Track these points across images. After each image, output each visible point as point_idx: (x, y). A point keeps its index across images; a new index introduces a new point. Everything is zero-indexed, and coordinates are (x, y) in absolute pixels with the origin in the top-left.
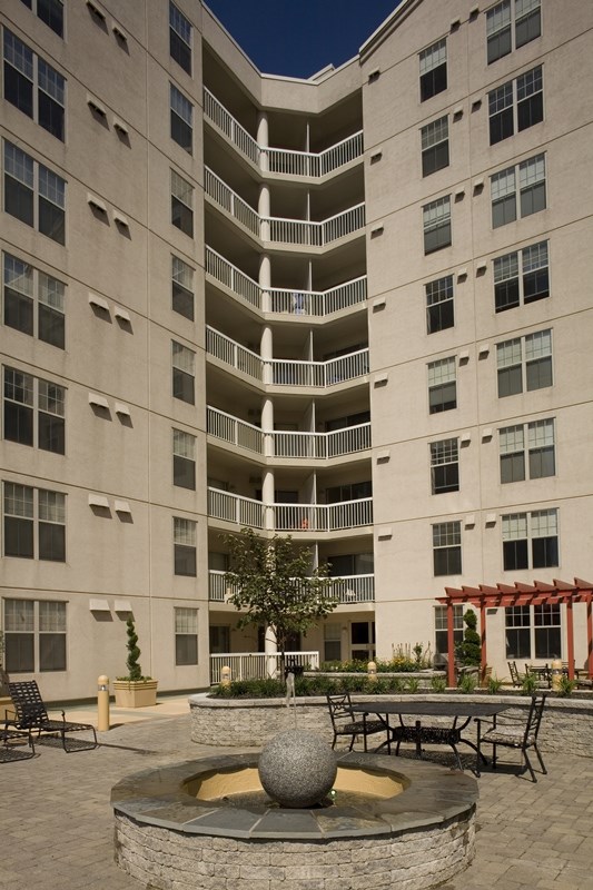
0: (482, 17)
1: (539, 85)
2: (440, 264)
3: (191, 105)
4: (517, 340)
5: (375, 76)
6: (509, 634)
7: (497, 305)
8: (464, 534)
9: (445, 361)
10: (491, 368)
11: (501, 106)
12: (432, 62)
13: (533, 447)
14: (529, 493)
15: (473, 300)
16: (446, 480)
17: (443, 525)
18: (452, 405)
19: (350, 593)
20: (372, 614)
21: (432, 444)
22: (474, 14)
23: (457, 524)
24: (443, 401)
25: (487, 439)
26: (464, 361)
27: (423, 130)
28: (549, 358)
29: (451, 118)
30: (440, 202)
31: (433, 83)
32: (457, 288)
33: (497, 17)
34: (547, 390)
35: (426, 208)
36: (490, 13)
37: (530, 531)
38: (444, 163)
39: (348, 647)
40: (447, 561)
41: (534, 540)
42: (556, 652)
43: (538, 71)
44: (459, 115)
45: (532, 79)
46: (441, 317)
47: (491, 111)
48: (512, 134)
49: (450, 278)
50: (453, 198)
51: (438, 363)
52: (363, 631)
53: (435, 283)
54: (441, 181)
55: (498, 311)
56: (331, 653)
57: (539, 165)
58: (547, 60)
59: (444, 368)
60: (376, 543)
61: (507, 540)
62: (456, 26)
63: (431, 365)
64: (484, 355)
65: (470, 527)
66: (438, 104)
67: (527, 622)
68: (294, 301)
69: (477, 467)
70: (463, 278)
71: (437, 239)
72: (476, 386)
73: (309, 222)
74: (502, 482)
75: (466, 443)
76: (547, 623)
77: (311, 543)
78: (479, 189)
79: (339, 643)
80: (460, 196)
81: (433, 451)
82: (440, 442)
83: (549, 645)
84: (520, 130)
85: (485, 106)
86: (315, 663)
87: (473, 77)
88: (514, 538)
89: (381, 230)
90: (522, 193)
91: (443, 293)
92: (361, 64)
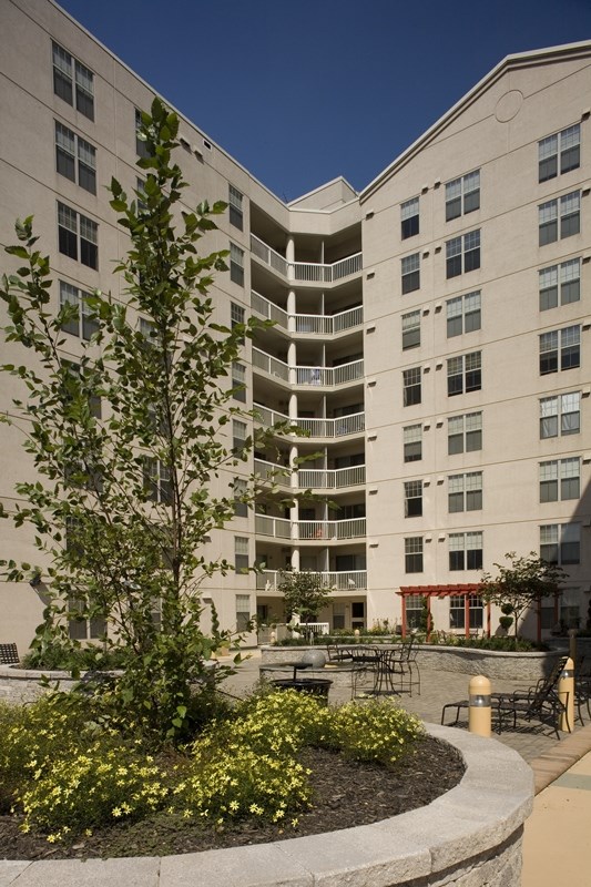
0: (442, 187)
1: (478, 243)
2: (412, 359)
3: (243, 252)
4: (461, 417)
5: (370, 216)
6: (452, 611)
7: (449, 391)
8: (425, 545)
9: (414, 426)
10: (444, 434)
11: (454, 253)
12: (409, 213)
13: (469, 490)
14: (466, 520)
15: (434, 385)
16: (414, 508)
17: (411, 539)
18: (418, 457)
19: (351, 582)
20: (365, 597)
21: (406, 484)
22: (437, 185)
23: (421, 538)
24: (413, 454)
25: (440, 483)
26: (427, 428)
27: (403, 260)
28: (480, 431)
29: (421, 255)
30: (413, 314)
31: (410, 228)
32: (423, 376)
33: (452, 188)
34: (479, 452)
35: (404, 317)
36: (447, 185)
37: (467, 545)
38: (416, 286)
39: (349, 620)
40: (414, 564)
41: (468, 552)
42: (480, 624)
43: (477, 232)
44: (426, 255)
45: (474, 236)
46: (413, 396)
47: (448, 255)
48: (460, 273)
49: (419, 368)
50: (422, 312)
51: (410, 427)
52: (359, 608)
53: (409, 371)
54: (414, 300)
55: (450, 395)
56: (338, 623)
57: (477, 297)
58: (483, 226)
59: (414, 431)
60: (368, 550)
61: (452, 550)
62: (425, 190)
63: (405, 429)
64: (440, 425)
65: (428, 541)
66: (413, 244)
67: (463, 605)
68: (313, 373)
69: (432, 500)
70: (427, 370)
71: (411, 340)
72: (434, 445)
73: (323, 316)
74: (450, 512)
75: (427, 485)
76: (475, 605)
77: (324, 548)
78: (438, 309)
79: (343, 617)
80: (426, 312)
81: (406, 488)
82: (410, 483)
83: (476, 620)
84: (466, 272)
85: (444, 251)
86: (326, 631)
87: (436, 230)
88: (456, 549)
89: (373, 329)
90: (466, 315)
91: (414, 379)
92: (361, 204)
